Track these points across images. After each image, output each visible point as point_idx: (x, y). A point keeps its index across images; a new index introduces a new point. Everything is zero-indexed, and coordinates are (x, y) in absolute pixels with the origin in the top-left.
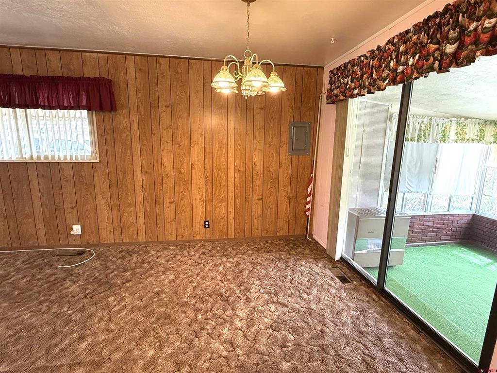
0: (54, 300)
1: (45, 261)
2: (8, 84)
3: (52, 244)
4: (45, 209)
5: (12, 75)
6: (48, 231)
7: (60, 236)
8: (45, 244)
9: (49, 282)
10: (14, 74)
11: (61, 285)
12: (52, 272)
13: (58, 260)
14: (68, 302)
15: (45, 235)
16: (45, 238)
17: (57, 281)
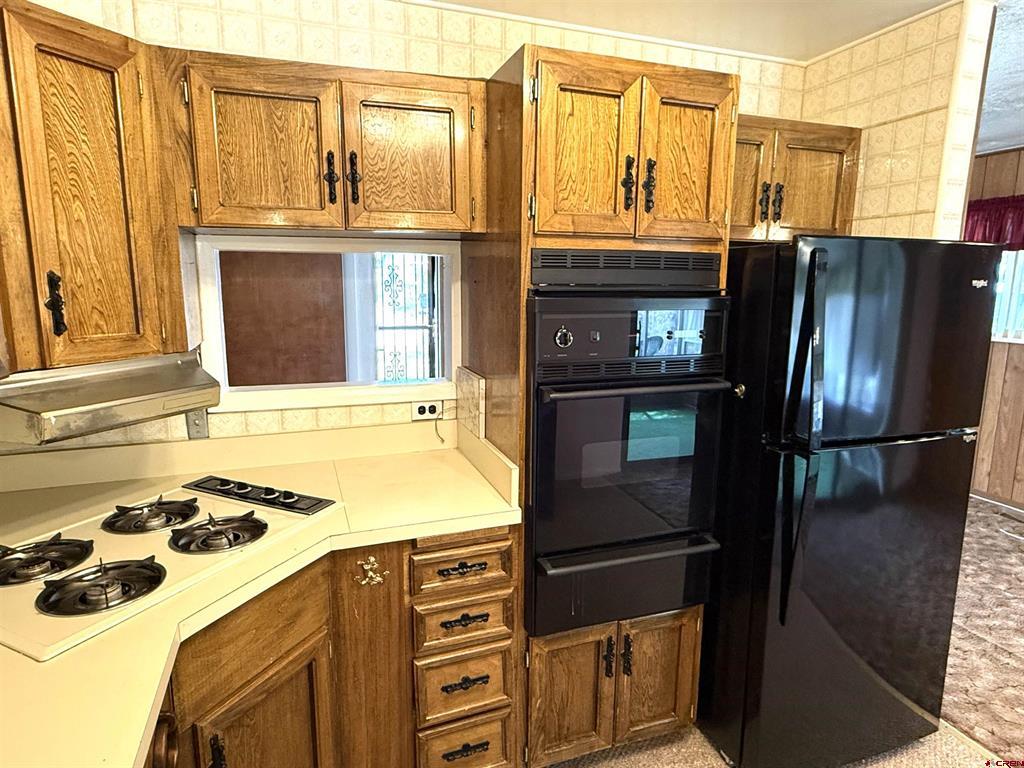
0: (986, 569)
1: (980, 514)
2: (1003, 212)
3: (996, 493)
4: (1003, 428)
5: (1014, 196)
6: (996, 469)
7: (1016, 484)
8: (985, 490)
9: (982, 544)
10: (1016, 194)
11: (1001, 557)
12: (989, 534)
13: (1002, 522)
14: (1009, 582)
15: (989, 474)
16: (987, 479)
17: (994, 548)
